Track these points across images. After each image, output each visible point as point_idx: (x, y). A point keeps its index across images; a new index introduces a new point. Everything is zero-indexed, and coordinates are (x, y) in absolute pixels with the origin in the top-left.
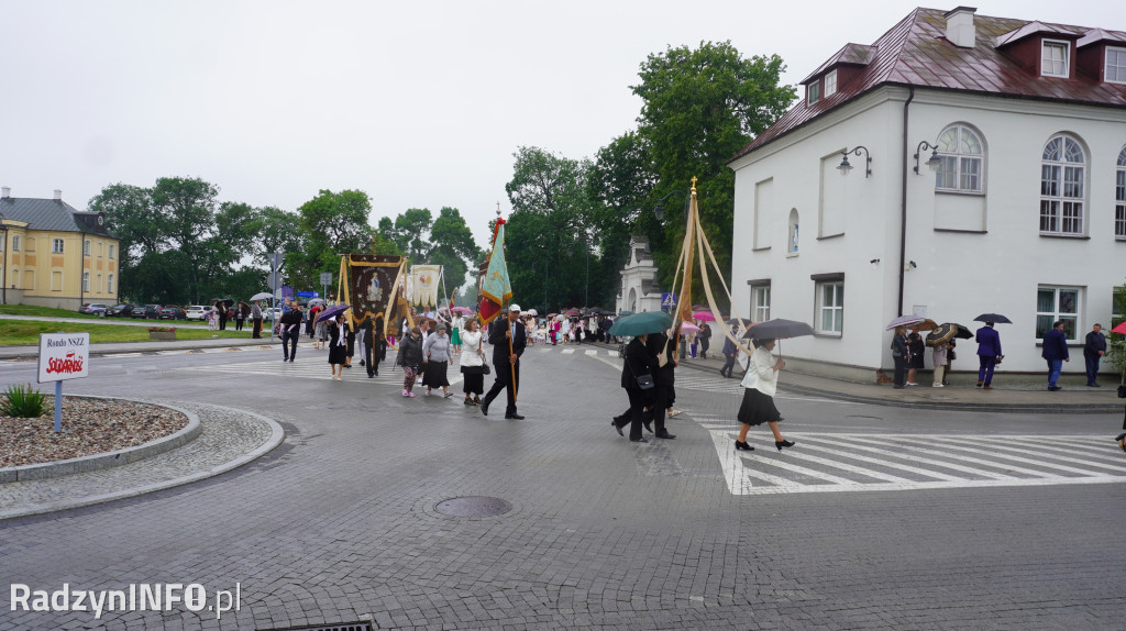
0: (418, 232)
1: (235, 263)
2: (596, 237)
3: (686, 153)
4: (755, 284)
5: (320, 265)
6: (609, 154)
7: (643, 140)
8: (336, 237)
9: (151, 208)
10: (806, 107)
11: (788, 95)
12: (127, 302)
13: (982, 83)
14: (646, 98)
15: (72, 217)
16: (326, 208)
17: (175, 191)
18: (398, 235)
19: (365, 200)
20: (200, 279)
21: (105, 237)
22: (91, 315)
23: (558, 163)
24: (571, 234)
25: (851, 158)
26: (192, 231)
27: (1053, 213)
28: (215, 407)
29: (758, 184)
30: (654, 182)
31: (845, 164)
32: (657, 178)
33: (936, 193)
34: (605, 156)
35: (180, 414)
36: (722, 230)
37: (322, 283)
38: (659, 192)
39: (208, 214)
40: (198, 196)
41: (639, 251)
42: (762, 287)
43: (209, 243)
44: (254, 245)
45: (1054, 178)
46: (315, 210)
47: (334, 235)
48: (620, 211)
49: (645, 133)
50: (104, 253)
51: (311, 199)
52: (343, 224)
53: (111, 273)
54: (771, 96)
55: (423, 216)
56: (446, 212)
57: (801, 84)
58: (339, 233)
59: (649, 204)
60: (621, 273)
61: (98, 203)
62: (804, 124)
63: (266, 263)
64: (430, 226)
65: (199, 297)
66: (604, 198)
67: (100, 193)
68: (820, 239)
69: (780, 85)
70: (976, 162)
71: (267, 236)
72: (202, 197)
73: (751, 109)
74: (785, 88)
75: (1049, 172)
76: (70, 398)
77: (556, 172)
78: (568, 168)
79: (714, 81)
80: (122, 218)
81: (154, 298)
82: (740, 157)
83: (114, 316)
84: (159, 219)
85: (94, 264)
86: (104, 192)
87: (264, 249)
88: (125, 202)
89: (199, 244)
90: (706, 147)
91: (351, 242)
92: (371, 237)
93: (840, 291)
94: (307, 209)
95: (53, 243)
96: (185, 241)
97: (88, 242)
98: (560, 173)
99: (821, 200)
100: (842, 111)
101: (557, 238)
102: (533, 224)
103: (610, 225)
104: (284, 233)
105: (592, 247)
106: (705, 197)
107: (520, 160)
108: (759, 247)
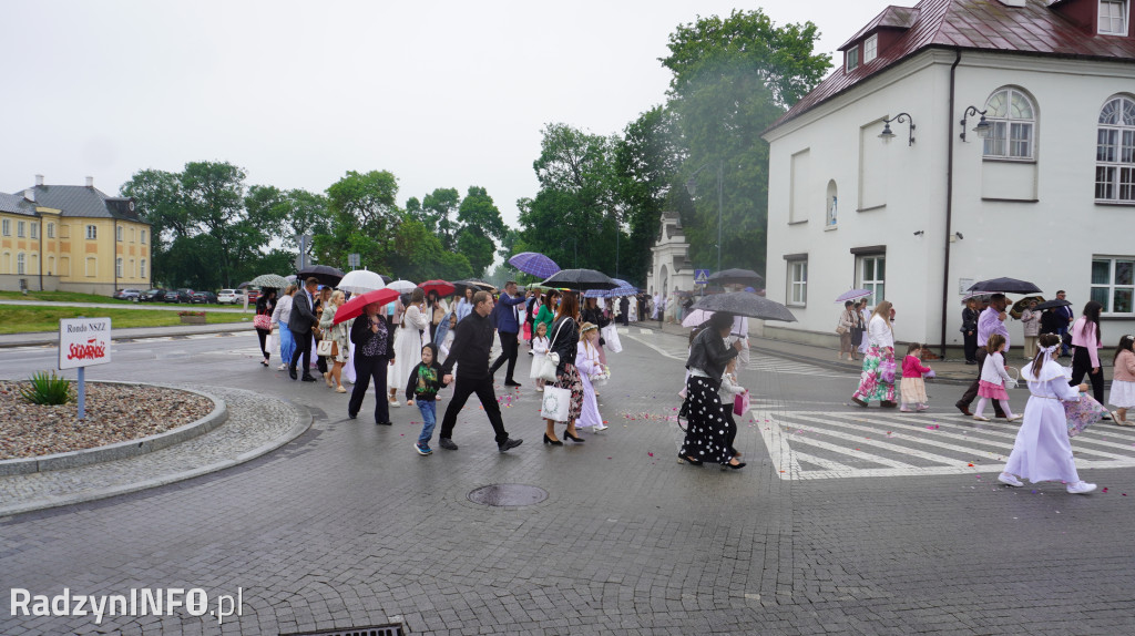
0: (446, 212)
1: (264, 246)
2: (626, 213)
3: (717, 126)
4: (790, 259)
5: (348, 246)
6: (637, 129)
7: (672, 114)
8: (363, 218)
9: (180, 193)
10: (845, 74)
11: (822, 63)
12: (160, 286)
13: (1034, 44)
14: (675, 70)
15: (104, 203)
16: (353, 189)
17: (204, 176)
18: (425, 215)
19: (392, 180)
20: (231, 263)
21: (135, 223)
22: (124, 300)
23: (585, 139)
24: (599, 211)
25: (894, 126)
26: (221, 215)
27: (1109, 180)
28: (243, 391)
29: (794, 156)
30: (684, 156)
31: (887, 133)
32: (687, 153)
33: (984, 161)
34: (634, 131)
35: (206, 400)
36: (756, 205)
37: (350, 264)
38: (690, 166)
39: (236, 198)
40: (227, 179)
41: (668, 226)
43: (238, 226)
44: (283, 228)
45: (1111, 143)
46: (342, 191)
47: (361, 217)
48: (651, 187)
49: (675, 106)
50: (136, 238)
51: (339, 180)
52: (371, 205)
53: (143, 258)
54: (805, 65)
55: (450, 196)
56: (474, 192)
57: (839, 50)
58: (367, 214)
59: (678, 179)
60: (652, 249)
61: (129, 189)
62: (843, 91)
63: (295, 246)
64: (458, 205)
65: (230, 281)
66: (632, 174)
67: (131, 180)
68: (860, 211)
69: (814, 53)
70: (1026, 127)
71: (296, 219)
72: (231, 181)
73: (786, 78)
74: (818, 57)
75: (1106, 136)
76: (97, 384)
77: (585, 148)
78: (596, 146)
79: (746, 50)
80: (153, 204)
81: (186, 282)
82: (774, 128)
83: (148, 300)
84: (189, 203)
85: (126, 250)
86: (135, 178)
87: (293, 232)
88: (155, 187)
89: (229, 228)
90: (737, 120)
91: (379, 223)
92: (399, 218)
93: (882, 264)
94: (334, 191)
95: (86, 230)
96: (215, 225)
97: (120, 228)
98: (589, 148)
99: (861, 171)
100: (882, 77)
101: (586, 216)
102: (561, 202)
103: (639, 201)
104: (312, 216)
105: (622, 224)
106: (737, 169)
107: (547, 137)
108: (795, 221)
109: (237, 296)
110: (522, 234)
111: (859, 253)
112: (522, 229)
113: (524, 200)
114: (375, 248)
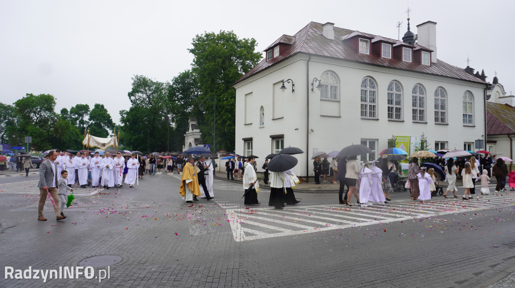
0: (82, 116)
2: (173, 118)
3: (214, 80)
4: (245, 140)
5: (26, 132)
6: (178, 80)
7: (194, 74)
8: (36, 118)
10: (266, 61)
11: (258, 56)
13: (337, 54)
14: (195, 55)
16: (30, 103)
18: (71, 117)
19: (53, 99)
23: (154, 83)
24: (161, 117)
25: (286, 84)
27: (365, 109)
29: (246, 95)
30: (200, 93)
31: (283, 87)
32: (201, 92)
33: (321, 100)
34: (176, 81)
36: (232, 116)
37: (26, 142)
38: (202, 98)
41: (192, 125)
45: (365, 95)
46: (23, 104)
47: (34, 117)
48: (185, 106)
49: (195, 71)
51: (21, 98)
52: (40, 111)
54: (251, 56)
55: (85, 108)
56: (97, 106)
57: (264, 51)
58: (38, 116)
59: (197, 103)
60: (185, 135)
62: (266, 69)
64: (89, 113)
66: (176, 100)
68: (273, 120)
69: (255, 52)
70: (336, 87)
73: (244, 61)
74: (257, 53)
75: (364, 92)
77: (153, 88)
78: (158, 86)
79: (227, 48)
82: (238, 83)
90: (223, 78)
91: (44, 121)
92: (56, 118)
93: (282, 142)
94: (18, 103)
98: (155, 88)
99: (273, 103)
100: (281, 64)
101: (154, 119)
102: (142, 112)
103: (179, 113)
104: (5, 116)
105: (171, 123)
106: (224, 101)
107: (135, 81)
108: (247, 123)
110: (122, 127)
111: (273, 138)
112: (122, 125)
113: (123, 111)
114: (42, 133)
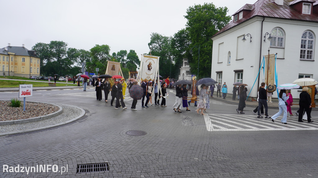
0: (123, 57)
1: (72, 65)
2: (173, 58)
3: (199, 35)
4: (218, 73)
5: (96, 66)
7: (187, 31)
8: (100, 58)
9: (49, 49)
10: (234, 22)
11: (229, 18)
12: (42, 75)
13: (285, 16)
14: (188, 19)
15: (27, 52)
16: (97, 50)
17: (55, 45)
18: (118, 57)
19: (108, 48)
20: (63, 70)
21: (36, 58)
22: (32, 79)
23: (163, 37)
24: (166, 58)
25: (246, 37)
26: (60, 56)
27: (304, 53)
28: (67, 105)
29: (219, 44)
30: (190, 43)
31: (244, 39)
32: (191, 42)
33: (270, 47)
34: (176, 36)
35: (57, 107)
36: (209, 57)
37: (96, 71)
38: (191, 46)
39: (64, 51)
40: (62, 46)
41: (185, 63)
42: (220, 73)
43: (65, 59)
44: (78, 60)
45: (305, 43)
46: (94, 50)
47: (100, 57)
48: (181, 51)
49: (188, 29)
50: (36, 62)
51: (93, 47)
52: (102, 54)
53: (38, 67)
54: (224, 19)
55: (125, 52)
56: (131, 51)
57: (233, 15)
59: (188, 49)
60: (180, 69)
61: (34, 48)
62: (233, 27)
63: (81, 65)
64: (127, 55)
65: (62, 75)
66: (176, 48)
68: (237, 60)
69: (227, 15)
70: (282, 38)
71: (81, 58)
72: (63, 46)
73: (219, 22)
75: (303, 42)
76: (28, 102)
77: (163, 40)
78: (166, 39)
79: (208, 14)
80: (41, 52)
81: (50, 75)
82: (214, 36)
83: (39, 79)
84: (51, 52)
85: (33, 65)
86: (36, 45)
87: (80, 61)
88: (42, 48)
89: (62, 60)
90: (205, 34)
91: (104, 59)
92: (110, 58)
93: (242, 75)
94: (92, 50)
95: (22, 59)
96: (58, 59)
97: (32, 59)
99: (237, 49)
100: (244, 23)
101: (163, 59)
102: (156, 55)
103: (177, 55)
104: (86, 57)
105: (172, 61)
106: (205, 47)
107: (152, 36)
108: (219, 62)
109: (64, 79)
111: (236, 72)
113: (145, 54)
114: (103, 66)
